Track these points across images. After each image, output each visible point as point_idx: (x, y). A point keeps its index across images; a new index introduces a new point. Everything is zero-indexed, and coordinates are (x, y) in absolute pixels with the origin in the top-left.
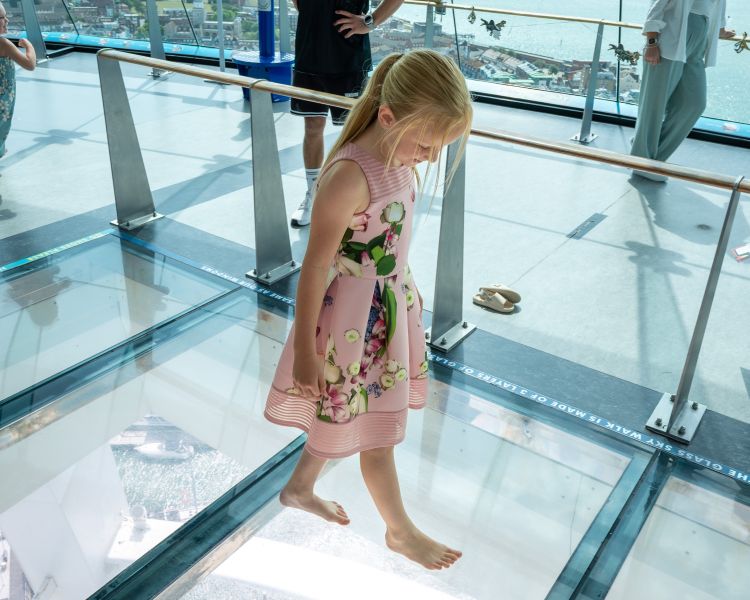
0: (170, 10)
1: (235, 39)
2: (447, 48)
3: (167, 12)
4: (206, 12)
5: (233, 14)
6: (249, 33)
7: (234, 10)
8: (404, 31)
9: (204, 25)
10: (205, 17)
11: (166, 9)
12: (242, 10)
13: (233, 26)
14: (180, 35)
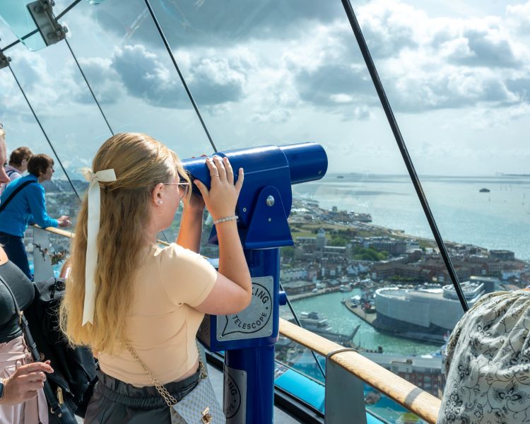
0: (301, 238)
1: (345, 259)
2: (519, 271)
3: (299, 240)
4: (326, 240)
5: (346, 242)
6: (357, 256)
7: (347, 239)
8: (481, 256)
9: (324, 249)
10: (326, 243)
11: (298, 238)
12: (354, 239)
13: (345, 250)
14: (306, 256)
